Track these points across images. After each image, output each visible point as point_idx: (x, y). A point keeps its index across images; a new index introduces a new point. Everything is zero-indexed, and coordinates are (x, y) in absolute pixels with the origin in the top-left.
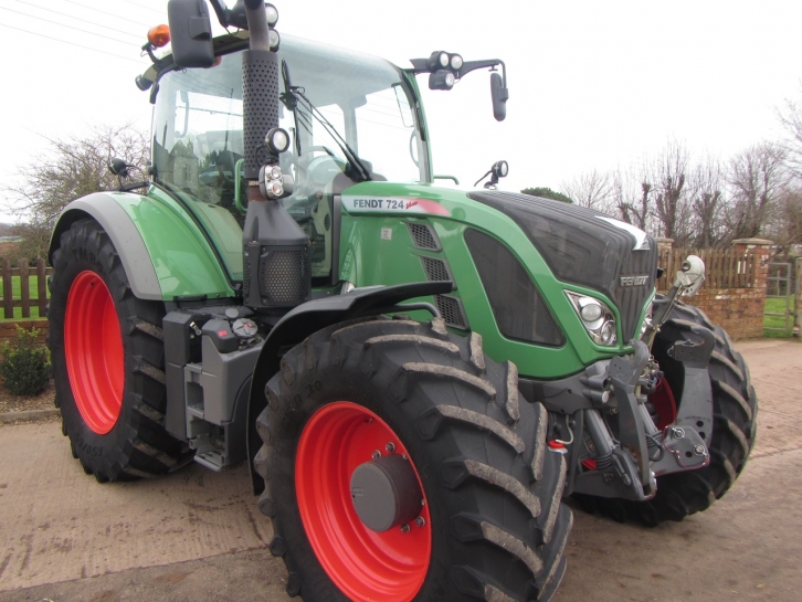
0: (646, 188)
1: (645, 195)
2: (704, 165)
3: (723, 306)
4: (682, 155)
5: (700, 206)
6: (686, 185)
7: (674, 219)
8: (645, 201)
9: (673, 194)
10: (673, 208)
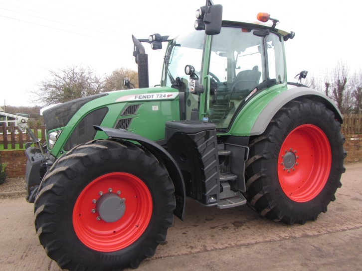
0: (327, 85)
1: (327, 89)
2: (357, 73)
3: (355, 143)
4: (345, 68)
5: (356, 93)
6: (348, 83)
7: (341, 100)
8: (327, 92)
9: (341, 87)
10: (341, 95)
